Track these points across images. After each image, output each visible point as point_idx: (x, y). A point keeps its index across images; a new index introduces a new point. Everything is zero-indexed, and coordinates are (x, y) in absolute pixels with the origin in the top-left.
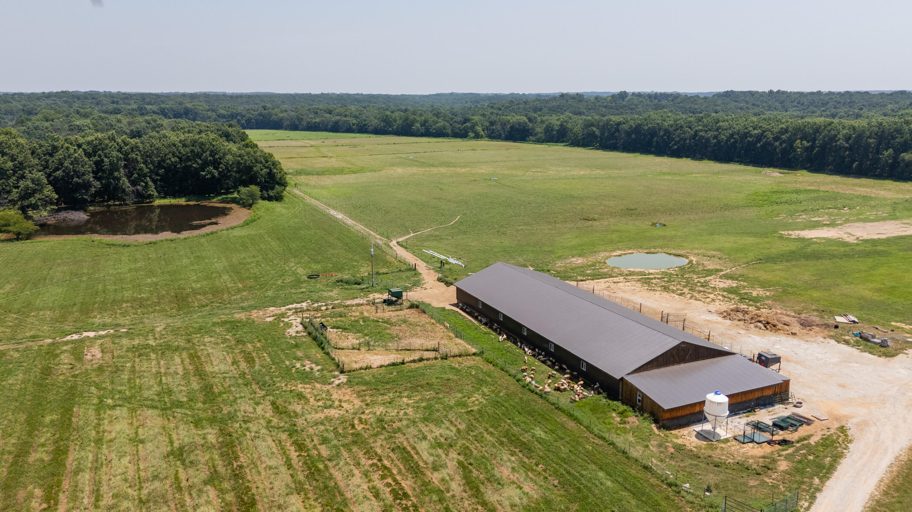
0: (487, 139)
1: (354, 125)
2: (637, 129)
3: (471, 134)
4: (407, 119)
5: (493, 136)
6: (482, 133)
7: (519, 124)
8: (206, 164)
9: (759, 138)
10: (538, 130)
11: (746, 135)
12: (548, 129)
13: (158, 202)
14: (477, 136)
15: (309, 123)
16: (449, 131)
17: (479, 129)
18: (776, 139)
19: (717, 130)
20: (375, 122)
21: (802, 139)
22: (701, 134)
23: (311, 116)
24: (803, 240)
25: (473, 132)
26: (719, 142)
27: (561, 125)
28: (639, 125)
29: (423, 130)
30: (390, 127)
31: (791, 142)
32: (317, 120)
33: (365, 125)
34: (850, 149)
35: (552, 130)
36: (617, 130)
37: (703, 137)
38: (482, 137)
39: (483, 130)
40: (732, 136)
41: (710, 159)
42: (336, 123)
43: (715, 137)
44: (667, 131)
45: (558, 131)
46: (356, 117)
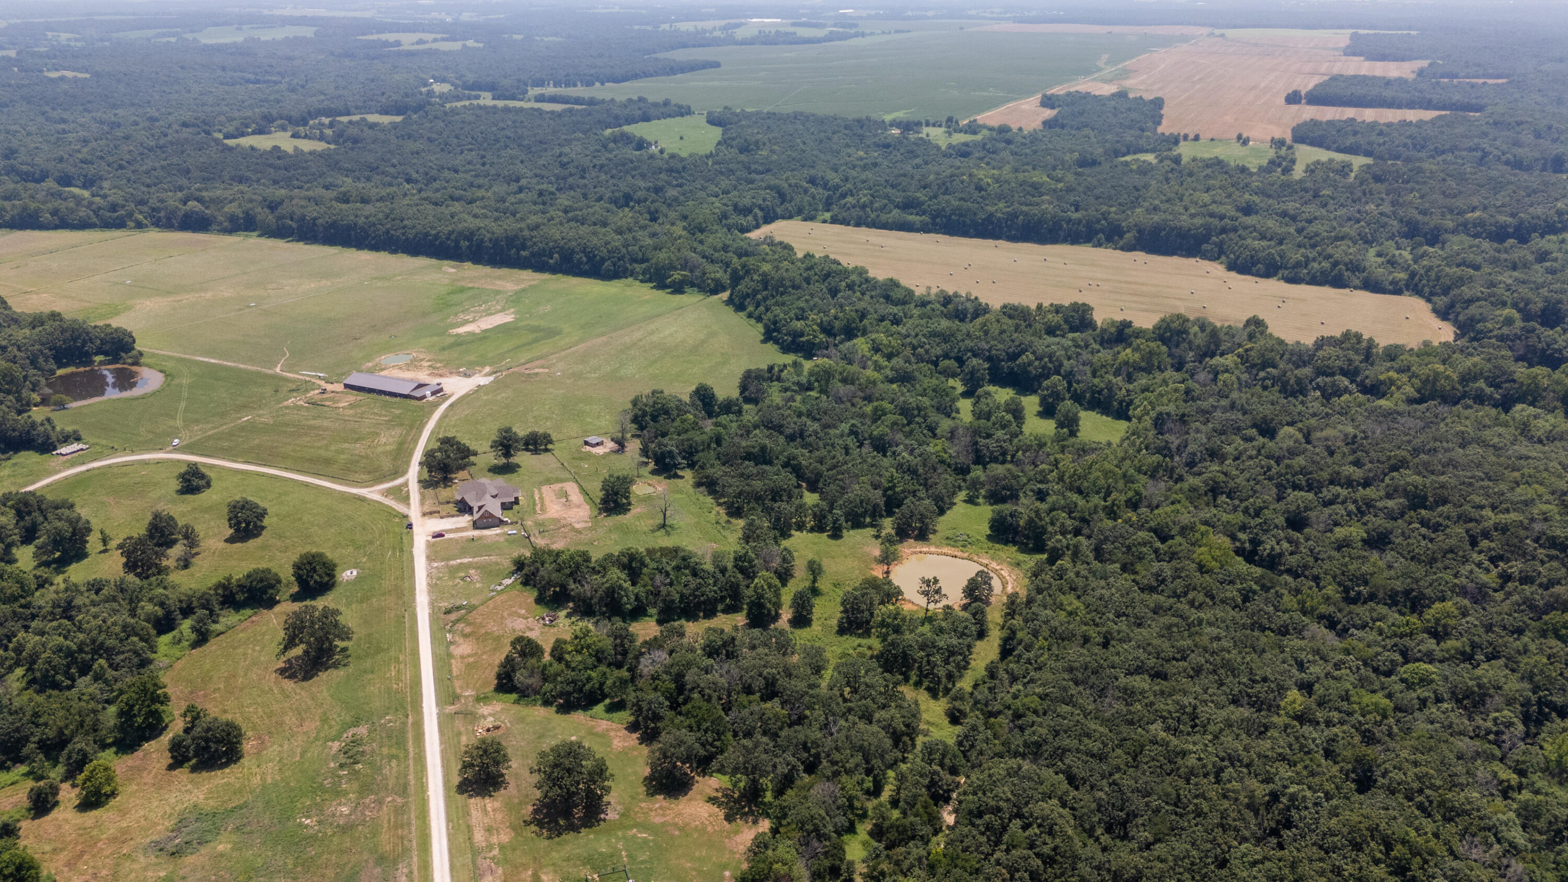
0: (152, 228)
2: (334, 225)
9: (437, 236)
10: (221, 218)
11: (427, 234)
13: (60, 372)
14: (139, 226)
16: (97, 222)
17: (139, 216)
18: (448, 239)
19: (404, 228)
22: (391, 231)
24: (457, 335)
25: (132, 221)
26: (407, 239)
27: (247, 213)
28: (335, 222)
31: (457, 242)
36: (314, 224)
37: (393, 233)
38: (146, 226)
39: (146, 218)
40: (416, 234)
41: (403, 252)
43: (404, 234)
44: (362, 228)
45: (244, 220)
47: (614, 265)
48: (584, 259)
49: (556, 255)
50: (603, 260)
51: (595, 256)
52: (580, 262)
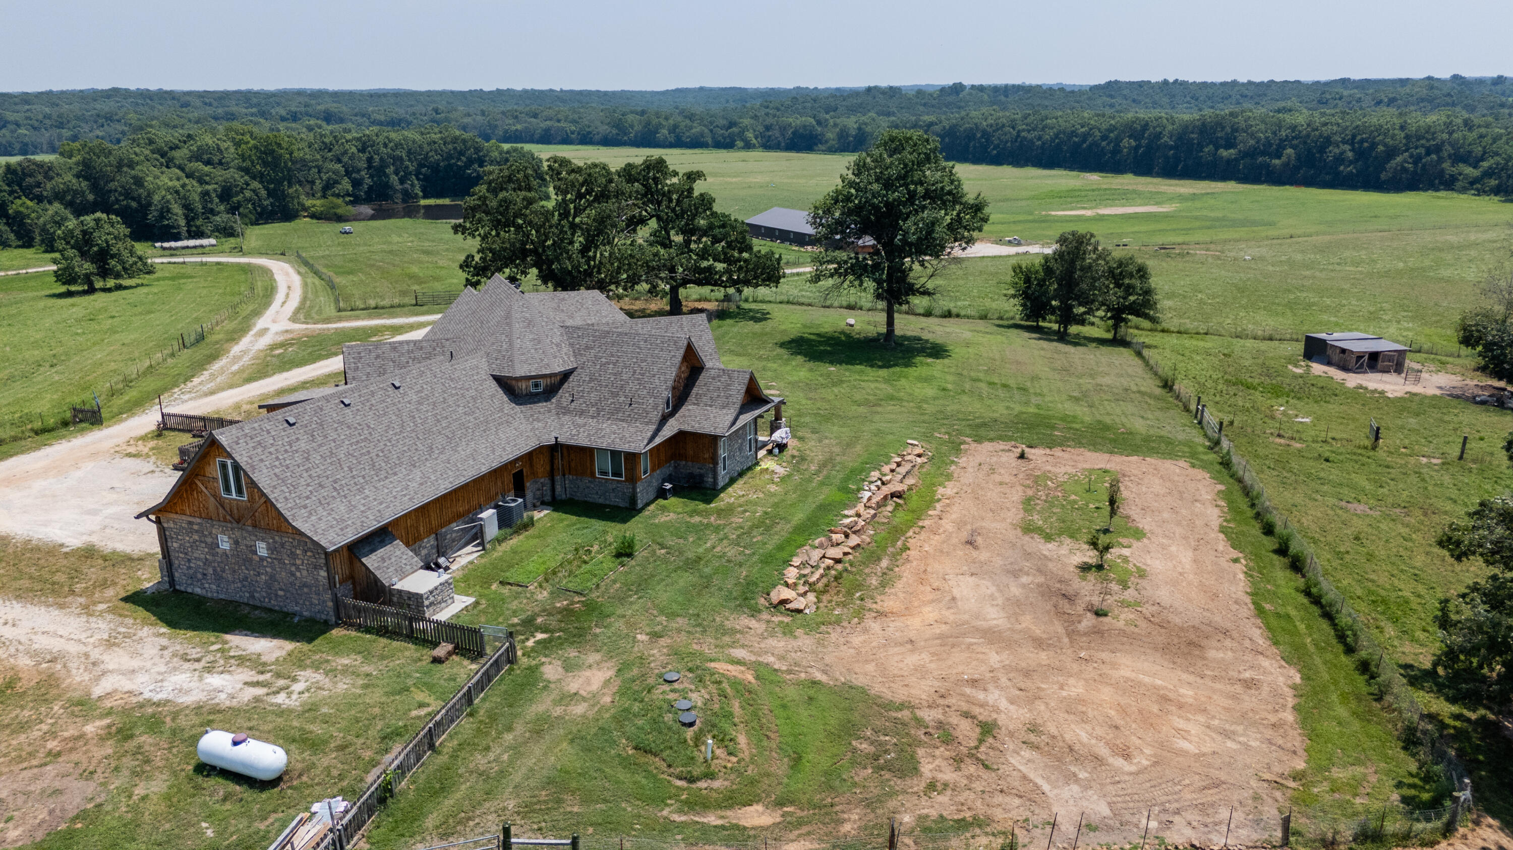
0: (761, 149)
1: (572, 133)
3: (739, 143)
4: (648, 123)
5: (769, 145)
6: (754, 141)
7: (805, 126)
8: (470, 162)
9: (1085, 137)
10: (830, 135)
11: (1074, 133)
12: (843, 134)
13: (423, 202)
14: (748, 146)
15: (506, 132)
16: (710, 141)
17: (750, 135)
18: (1104, 137)
19: (1043, 129)
20: (604, 129)
21: (1130, 137)
22: (1023, 134)
23: (507, 121)
24: (1045, 215)
25: (742, 140)
26: (1043, 144)
27: (859, 129)
29: (672, 139)
30: (625, 134)
31: (1117, 142)
32: (519, 127)
33: (590, 133)
34: (1175, 147)
35: (848, 135)
37: (1025, 138)
38: (754, 146)
39: (756, 138)
40: (1057, 136)
41: (1031, 165)
42: (547, 130)
43: (1040, 138)
44: (985, 133)
45: (855, 137)
46: (574, 122)
47: (1415, 163)
48: (1350, 154)
49: (1289, 151)
50: (1391, 153)
51: (1374, 145)
52: (1340, 159)
